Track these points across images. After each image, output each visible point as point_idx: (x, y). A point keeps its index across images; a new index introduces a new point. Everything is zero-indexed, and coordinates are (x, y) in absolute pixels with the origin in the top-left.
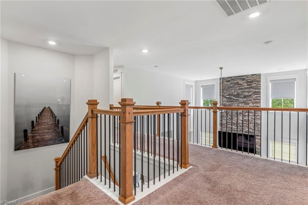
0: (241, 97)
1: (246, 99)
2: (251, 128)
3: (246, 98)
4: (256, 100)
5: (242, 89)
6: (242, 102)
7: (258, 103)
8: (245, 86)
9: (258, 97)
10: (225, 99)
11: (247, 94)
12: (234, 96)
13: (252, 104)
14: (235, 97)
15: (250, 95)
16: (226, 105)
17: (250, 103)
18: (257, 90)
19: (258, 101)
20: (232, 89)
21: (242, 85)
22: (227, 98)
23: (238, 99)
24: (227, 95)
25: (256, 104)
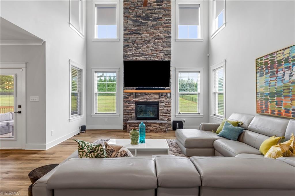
0: (150, 20)
1: (155, 23)
2: (162, 58)
3: (156, 20)
4: (167, 24)
5: (151, 9)
6: (151, 26)
7: (169, 27)
8: (155, 6)
9: (168, 20)
10: (130, 22)
11: (156, 16)
12: (142, 18)
13: (162, 29)
14: (143, 20)
15: (160, 17)
16: (132, 30)
17: (160, 27)
18: (167, 12)
19: (168, 24)
20: (140, 9)
21: (151, 5)
22: (133, 20)
23: (147, 22)
24: (133, 17)
25: (166, 28)
